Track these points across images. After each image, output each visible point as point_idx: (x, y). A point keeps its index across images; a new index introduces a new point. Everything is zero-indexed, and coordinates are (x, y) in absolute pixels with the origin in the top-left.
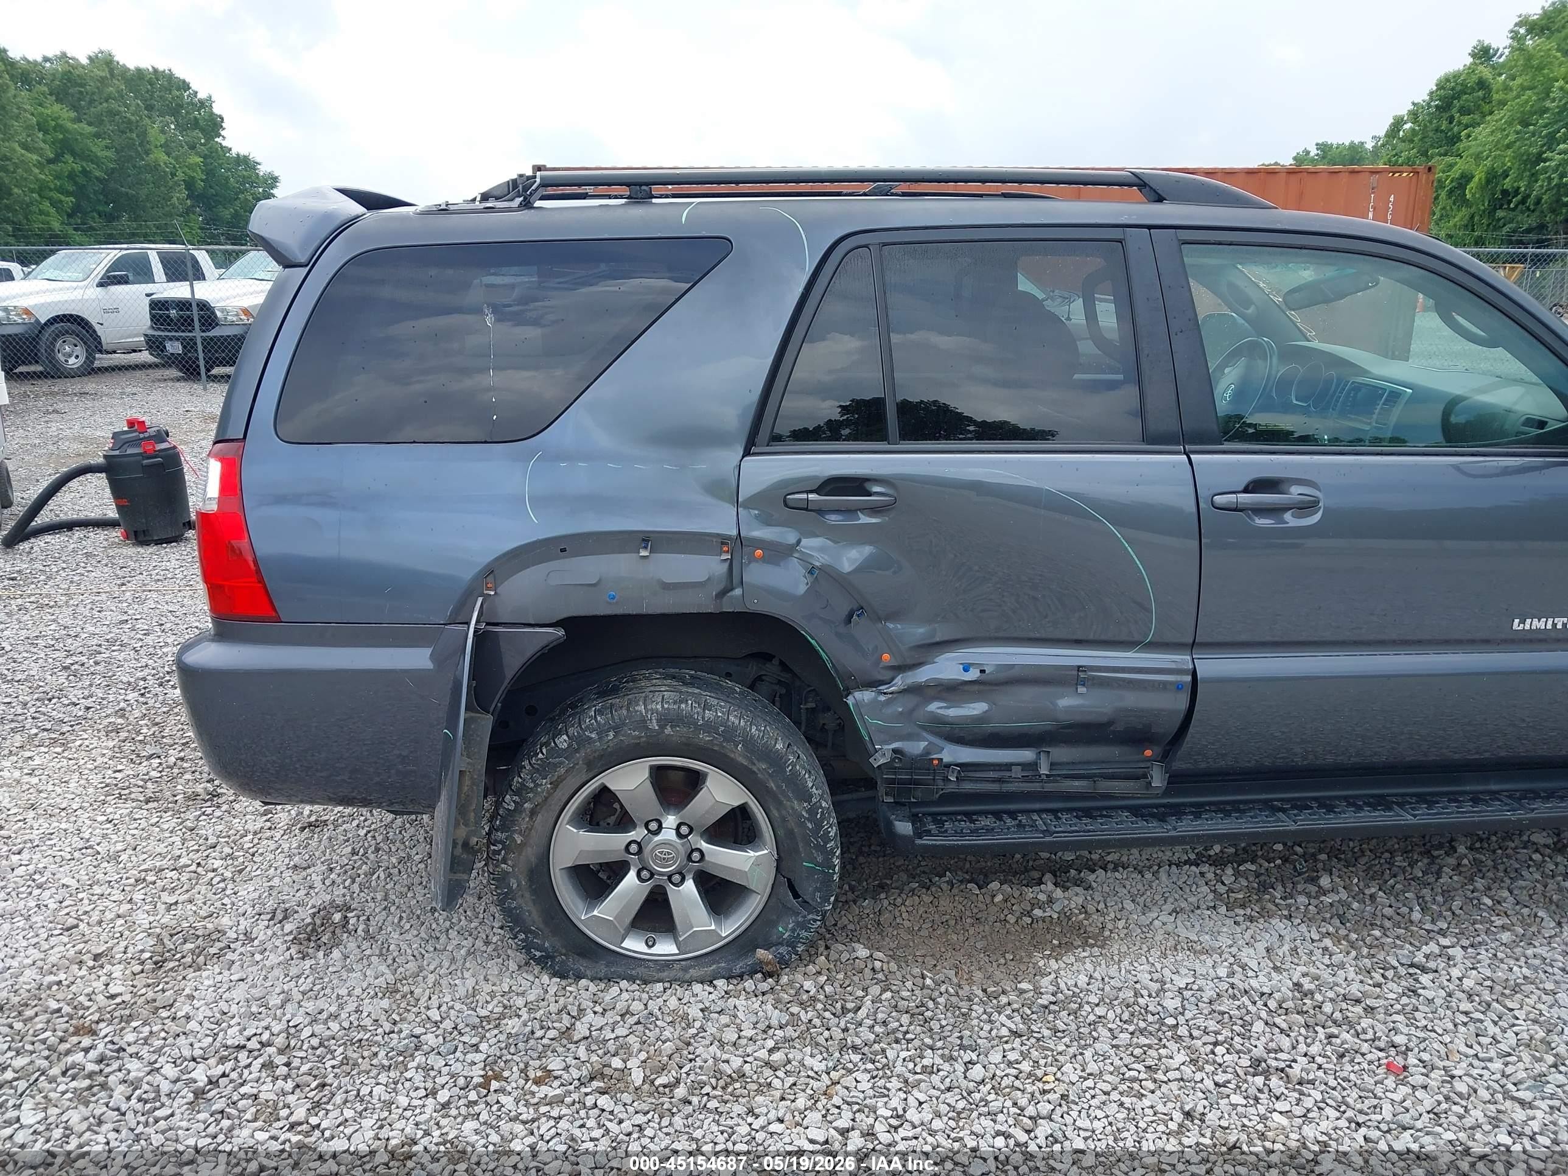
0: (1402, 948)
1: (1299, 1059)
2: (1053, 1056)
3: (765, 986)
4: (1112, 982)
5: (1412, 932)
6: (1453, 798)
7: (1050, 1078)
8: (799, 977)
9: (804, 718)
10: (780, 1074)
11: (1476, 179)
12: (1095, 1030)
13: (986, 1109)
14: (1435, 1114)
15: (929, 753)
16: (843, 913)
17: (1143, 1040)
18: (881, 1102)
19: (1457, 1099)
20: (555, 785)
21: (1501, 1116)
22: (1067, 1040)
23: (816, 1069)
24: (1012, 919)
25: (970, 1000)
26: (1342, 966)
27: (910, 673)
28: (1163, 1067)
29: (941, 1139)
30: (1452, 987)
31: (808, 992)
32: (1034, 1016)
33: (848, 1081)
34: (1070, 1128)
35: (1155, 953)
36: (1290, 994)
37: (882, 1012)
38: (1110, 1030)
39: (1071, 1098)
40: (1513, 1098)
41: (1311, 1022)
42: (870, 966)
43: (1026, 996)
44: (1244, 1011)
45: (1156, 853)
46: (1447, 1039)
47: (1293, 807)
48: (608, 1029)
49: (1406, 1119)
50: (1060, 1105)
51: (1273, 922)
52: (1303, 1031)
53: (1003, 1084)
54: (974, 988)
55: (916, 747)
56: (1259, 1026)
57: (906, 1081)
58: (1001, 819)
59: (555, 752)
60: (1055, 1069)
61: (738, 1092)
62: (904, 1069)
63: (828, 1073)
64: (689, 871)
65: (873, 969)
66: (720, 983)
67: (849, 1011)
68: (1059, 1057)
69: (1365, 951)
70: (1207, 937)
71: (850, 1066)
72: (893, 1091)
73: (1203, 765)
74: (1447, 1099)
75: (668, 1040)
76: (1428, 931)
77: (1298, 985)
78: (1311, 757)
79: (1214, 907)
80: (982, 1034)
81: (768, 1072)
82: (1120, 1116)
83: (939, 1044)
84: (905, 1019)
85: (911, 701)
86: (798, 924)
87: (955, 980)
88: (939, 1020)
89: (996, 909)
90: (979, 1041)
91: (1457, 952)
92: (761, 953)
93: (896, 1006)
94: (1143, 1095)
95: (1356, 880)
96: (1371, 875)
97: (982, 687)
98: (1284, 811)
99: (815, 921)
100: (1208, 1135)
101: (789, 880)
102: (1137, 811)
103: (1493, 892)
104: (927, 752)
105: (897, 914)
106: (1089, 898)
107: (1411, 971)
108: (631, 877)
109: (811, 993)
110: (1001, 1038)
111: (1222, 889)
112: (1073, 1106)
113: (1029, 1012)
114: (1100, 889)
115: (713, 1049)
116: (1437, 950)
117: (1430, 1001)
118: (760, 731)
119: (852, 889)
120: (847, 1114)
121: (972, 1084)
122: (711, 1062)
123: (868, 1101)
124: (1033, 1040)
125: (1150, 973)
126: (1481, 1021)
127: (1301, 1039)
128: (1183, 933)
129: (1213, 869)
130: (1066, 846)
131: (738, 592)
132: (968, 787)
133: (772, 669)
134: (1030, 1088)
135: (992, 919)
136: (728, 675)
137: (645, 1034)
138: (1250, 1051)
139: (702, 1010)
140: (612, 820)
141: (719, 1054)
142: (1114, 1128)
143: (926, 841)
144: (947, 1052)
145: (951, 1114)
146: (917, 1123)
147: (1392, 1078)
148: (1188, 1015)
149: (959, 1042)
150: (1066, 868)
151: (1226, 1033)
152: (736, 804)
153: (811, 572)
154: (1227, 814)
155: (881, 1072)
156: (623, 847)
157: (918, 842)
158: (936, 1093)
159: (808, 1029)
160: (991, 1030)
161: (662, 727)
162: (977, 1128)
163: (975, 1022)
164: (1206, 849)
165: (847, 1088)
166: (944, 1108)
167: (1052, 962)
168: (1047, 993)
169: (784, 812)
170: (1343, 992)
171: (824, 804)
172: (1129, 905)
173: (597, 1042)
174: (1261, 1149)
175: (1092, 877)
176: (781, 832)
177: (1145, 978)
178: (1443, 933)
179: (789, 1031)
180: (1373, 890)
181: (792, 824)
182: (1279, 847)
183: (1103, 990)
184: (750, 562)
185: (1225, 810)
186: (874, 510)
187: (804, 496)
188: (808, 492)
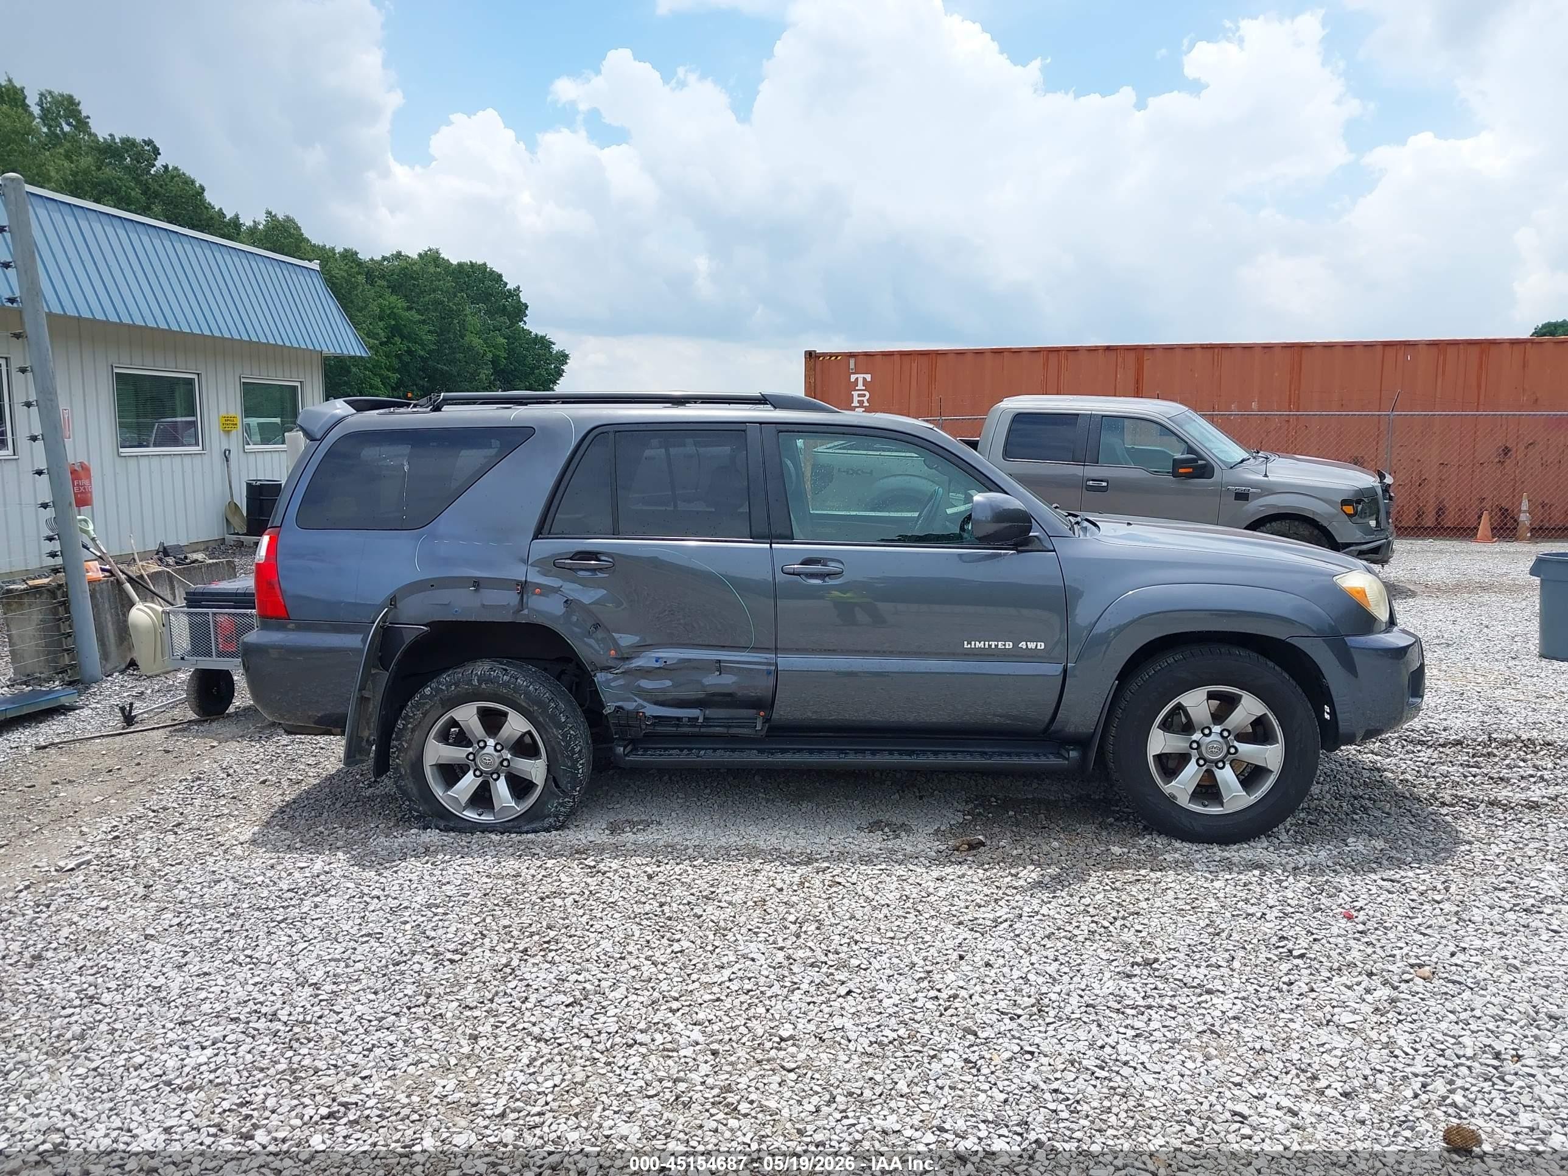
15: (638, 709)
20: (425, 714)
27: (626, 663)
55: (630, 706)
59: (423, 697)
64: (502, 772)
73: (786, 721)
85: (628, 678)
86: (559, 804)
97: (665, 671)
99: (569, 802)
101: (555, 778)
108: (469, 775)
118: (534, 688)
131: (526, 612)
132: (658, 729)
140: (458, 739)
152: (525, 732)
153: (566, 603)
156: (466, 756)
157: (627, 758)
161: (481, 685)
176: (551, 749)
181: (553, 743)
184: (532, 596)
186: (603, 570)
187: (564, 561)
188: (566, 559)
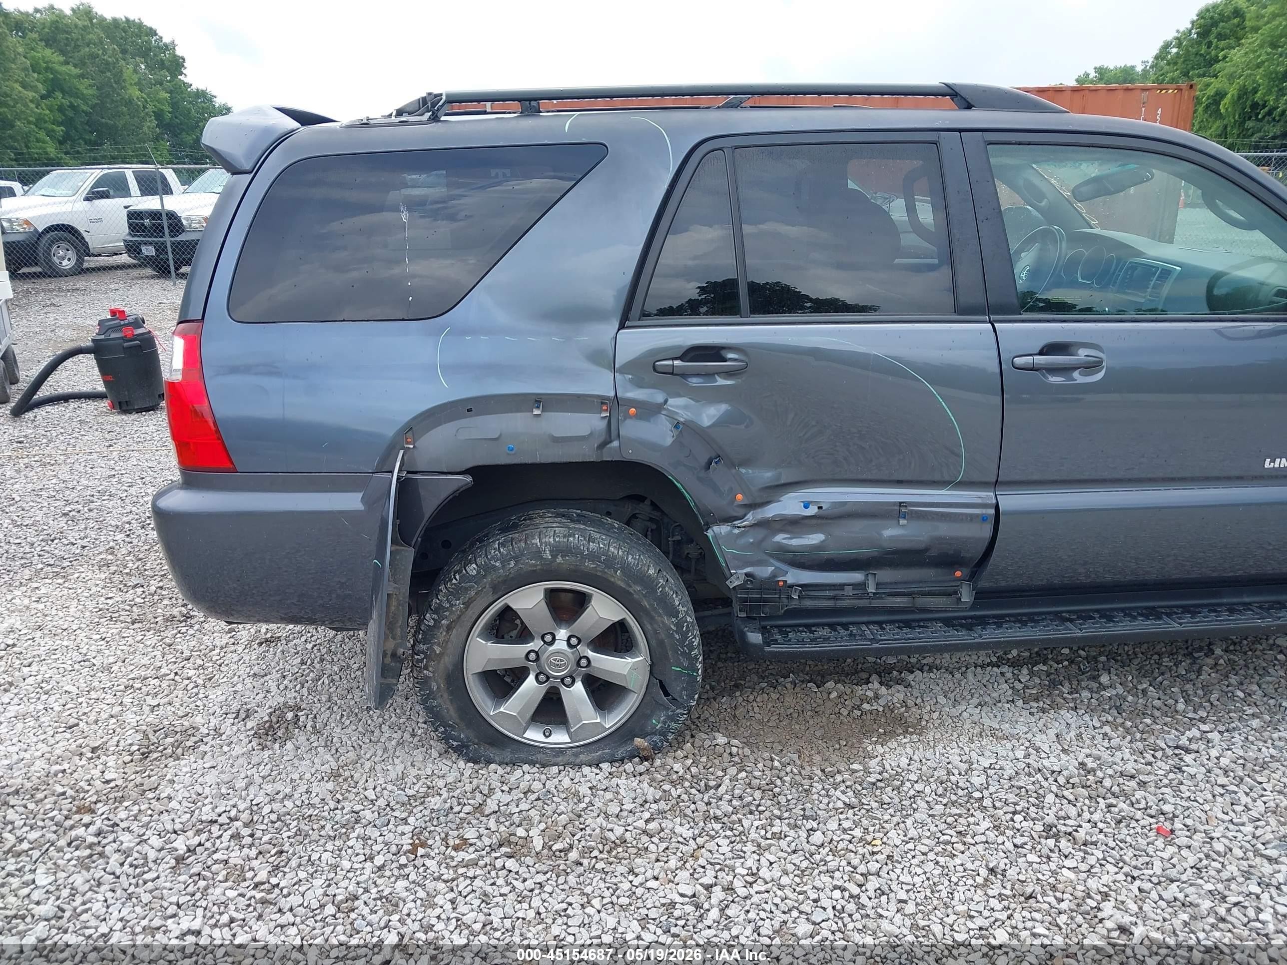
0: (1169, 733)
1: (1084, 824)
2: (880, 824)
3: (641, 768)
4: (929, 763)
5: (1177, 719)
6: (1213, 608)
7: (878, 842)
8: (670, 760)
9: (671, 549)
10: (655, 840)
11: (1229, 96)
12: (915, 802)
13: (825, 868)
14: (1198, 869)
15: (775, 576)
16: (705, 708)
17: (955, 811)
18: (738, 863)
19: (1216, 857)
20: (467, 605)
21: (1252, 870)
22: (891, 811)
23: (684, 836)
24: (844, 712)
25: (811, 778)
26: (1119, 748)
27: (759, 510)
28: (971, 832)
29: (788, 892)
30: (1210, 764)
31: (677, 772)
32: (864, 792)
33: (711, 845)
34: (895, 883)
35: (964, 739)
36: (1076, 772)
37: (738, 788)
38: (927, 802)
39: (896, 858)
40: (1262, 856)
41: (1094, 794)
42: (728, 751)
43: (858, 775)
44: (1038, 786)
45: (964, 657)
46: (1207, 807)
47: (1079, 618)
48: (514, 804)
49: (1173, 873)
50: (886, 864)
51: (1062, 712)
52: (1087, 802)
53: (839, 848)
54: (814, 768)
55: (764, 572)
56: (1050, 798)
57: (759, 845)
58: (835, 630)
59: (466, 578)
60: (882, 835)
61: (620, 856)
62: (757, 835)
63: (695, 839)
64: (578, 675)
65: (731, 754)
66: (605, 766)
67: (711, 788)
68: (885, 825)
69: (1138, 736)
70: (1007, 726)
71: (713, 833)
72: (748, 853)
73: (1003, 584)
74: (1207, 856)
75: (563, 813)
76: (1191, 719)
77: (1082, 764)
78: (1093, 576)
79: (1013, 701)
80: (822, 806)
81: (645, 839)
82: (936, 872)
83: (786, 815)
84: (758, 794)
85: (761, 533)
86: (668, 717)
87: (798, 762)
88: (786, 795)
89: (832, 704)
90: (819, 812)
91: (1215, 736)
92: (638, 741)
93: (750, 784)
94: (955, 855)
95: (1130, 678)
96: (1143, 673)
97: (819, 521)
98: (1071, 621)
99: (683, 714)
100: (1009, 887)
101: (661, 682)
102: (948, 622)
103: (1244, 687)
104: (774, 575)
105: (750, 708)
106: (909, 694)
107: (1177, 752)
108: (531, 680)
109: (680, 774)
110: (837, 809)
111: (1019, 686)
112: (897, 865)
113: (860, 788)
114: (917, 686)
115: (600, 820)
116: (1198, 734)
117: (1193, 777)
118: (635, 559)
119: (713, 688)
120: (710, 873)
121: (813, 847)
122: (598, 830)
123: (728, 862)
124: (863, 811)
125: (960, 755)
126: (1236, 793)
127: (1085, 808)
128: (987, 722)
129: (1011, 669)
130: (889, 652)
131: (615, 444)
132: (808, 604)
133: (644, 509)
134: (861, 851)
135: (828, 712)
136: (609, 514)
137: (543, 808)
138: (1043, 818)
139: (590, 788)
140: (514, 633)
141: (604, 825)
142: (931, 882)
143: (774, 648)
144: (792, 821)
145: (796, 872)
146: (768, 880)
147: (1161, 840)
148: (992, 789)
149: (802, 813)
150: (889, 669)
151: (1023, 804)
152: (616, 620)
153: (676, 427)
154: (1024, 624)
155: (738, 838)
156: (524, 655)
157: (767, 649)
158: (785, 855)
159: (678, 803)
160: (829, 803)
161: (554, 557)
162: (818, 884)
163: (815, 797)
164: (1005, 654)
165: (710, 851)
166: (790, 868)
167: (879, 747)
168: (875, 772)
169: (655, 626)
170: (1120, 769)
171: (689, 619)
172: (942, 700)
173: (504, 815)
174: (1053, 899)
175: (911, 677)
176: (653, 642)
177: (956, 759)
178: (1203, 720)
179: (662, 805)
180: (1145, 686)
181: (663, 636)
182: (1066, 651)
183: (921, 769)
184: (625, 419)
185: (1022, 621)
186: (729, 373)
187: (670, 362)
188: (673, 359)
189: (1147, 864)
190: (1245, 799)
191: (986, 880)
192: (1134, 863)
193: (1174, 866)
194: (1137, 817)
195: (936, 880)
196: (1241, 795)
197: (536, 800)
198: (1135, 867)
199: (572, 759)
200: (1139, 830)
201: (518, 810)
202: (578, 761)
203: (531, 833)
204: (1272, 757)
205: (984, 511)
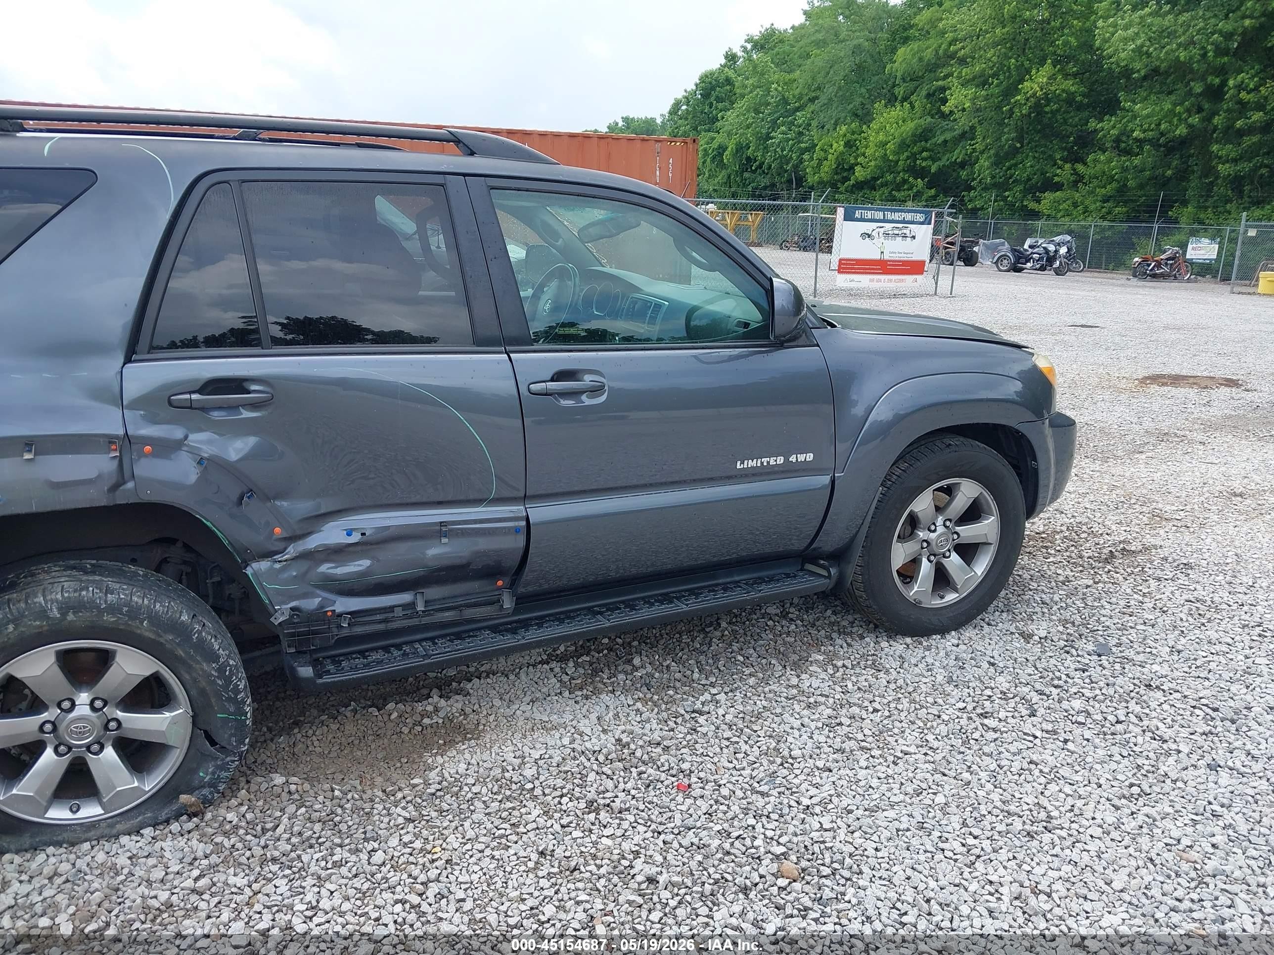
0: (687, 700)
1: (619, 794)
2: (439, 831)
3: (190, 825)
4: (485, 765)
5: (693, 687)
6: (712, 589)
7: (438, 849)
8: (222, 811)
9: (210, 592)
10: (205, 897)
11: (729, 149)
12: (472, 805)
13: (386, 885)
14: (709, 814)
15: (322, 607)
16: (262, 750)
17: (509, 805)
18: (297, 899)
19: (723, 801)
21: (750, 806)
22: (450, 817)
23: (238, 885)
24: (406, 730)
25: (372, 800)
26: (648, 721)
27: (301, 542)
28: (523, 822)
29: (349, 917)
30: (718, 722)
31: (231, 822)
32: (425, 804)
33: (269, 889)
34: (454, 885)
35: (518, 735)
36: (614, 748)
37: (298, 825)
38: (484, 802)
39: (454, 861)
40: (757, 792)
41: (628, 765)
42: (286, 790)
43: (417, 788)
44: (582, 767)
45: (516, 658)
46: (716, 760)
47: (608, 610)
48: (36, 893)
49: (690, 822)
50: (446, 869)
51: (602, 697)
52: (622, 773)
53: (400, 862)
54: (375, 790)
55: (311, 604)
56: (592, 776)
57: (319, 878)
58: (389, 652)
60: (441, 842)
61: (166, 921)
62: (317, 868)
63: (250, 886)
64: (108, 740)
65: (290, 792)
66: (148, 832)
67: (268, 830)
68: (445, 832)
69: (663, 706)
70: (555, 717)
71: (270, 875)
72: (308, 888)
73: (546, 586)
74: (717, 802)
75: (97, 890)
76: (704, 685)
77: (619, 740)
78: (621, 571)
79: (561, 693)
80: (383, 826)
81: (194, 898)
82: (492, 866)
83: (347, 841)
84: (318, 827)
85: (304, 565)
86: (217, 767)
87: (359, 788)
88: (346, 822)
89: (393, 724)
90: (380, 832)
91: (722, 697)
92: (184, 798)
93: (310, 818)
94: (509, 847)
95: (657, 657)
96: (669, 651)
97: (364, 548)
98: (601, 613)
99: (233, 761)
100: (556, 865)
101: (206, 732)
102: (495, 629)
103: (744, 652)
104: (321, 606)
105: (309, 743)
106: (467, 702)
107: (693, 715)
108: (48, 755)
109: (234, 823)
110: (398, 826)
111: (566, 678)
112: (456, 867)
113: (420, 801)
114: (475, 694)
115: (143, 889)
116: (709, 697)
117: (705, 735)
118: (164, 606)
119: (270, 730)
120: (267, 917)
121: (374, 867)
122: (139, 901)
123: (286, 902)
124: (423, 823)
125: (514, 751)
126: (737, 743)
127: (621, 779)
128: (537, 716)
129: (559, 664)
130: (449, 663)
131: (130, 485)
132: (359, 630)
133: (176, 552)
134: (421, 861)
135: (389, 733)
136: (134, 561)
137: (73, 890)
138: (585, 796)
139: (130, 858)
140: (24, 705)
141: (146, 892)
142: (488, 876)
143: (327, 679)
144: (353, 846)
145: (358, 896)
146: (328, 909)
147: (681, 795)
148: (542, 778)
149: (363, 836)
150: (449, 681)
151: (569, 786)
152: (147, 673)
153: (200, 462)
154: (561, 621)
155: (297, 875)
156: (37, 728)
157: (320, 681)
158: (345, 881)
159: (231, 853)
160: (390, 821)
161: (64, 615)
162: (380, 902)
163: (377, 818)
164: (554, 650)
165: (267, 895)
166: (352, 892)
167: (439, 758)
168: (434, 783)
169: (194, 675)
170: (648, 739)
171: (231, 662)
172: (497, 702)
173: (23, 908)
174: (594, 867)
175: (469, 686)
176: (194, 692)
177: (510, 757)
178: (712, 685)
179: (214, 859)
180: (668, 662)
181: (203, 684)
182: (606, 641)
183: (478, 772)
184: (139, 458)
185: (560, 619)
186: (254, 406)
187: (187, 396)
188: (190, 393)
189: (670, 818)
190: (745, 747)
191: (537, 863)
192: (659, 820)
193: (691, 816)
194: (662, 779)
195: (492, 873)
196: (742, 744)
197: (64, 883)
198: (661, 824)
199: (107, 831)
200: (664, 790)
201: (41, 898)
202: (114, 831)
203: (57, 921)
204: (764, 707)
205: (516, 524)
